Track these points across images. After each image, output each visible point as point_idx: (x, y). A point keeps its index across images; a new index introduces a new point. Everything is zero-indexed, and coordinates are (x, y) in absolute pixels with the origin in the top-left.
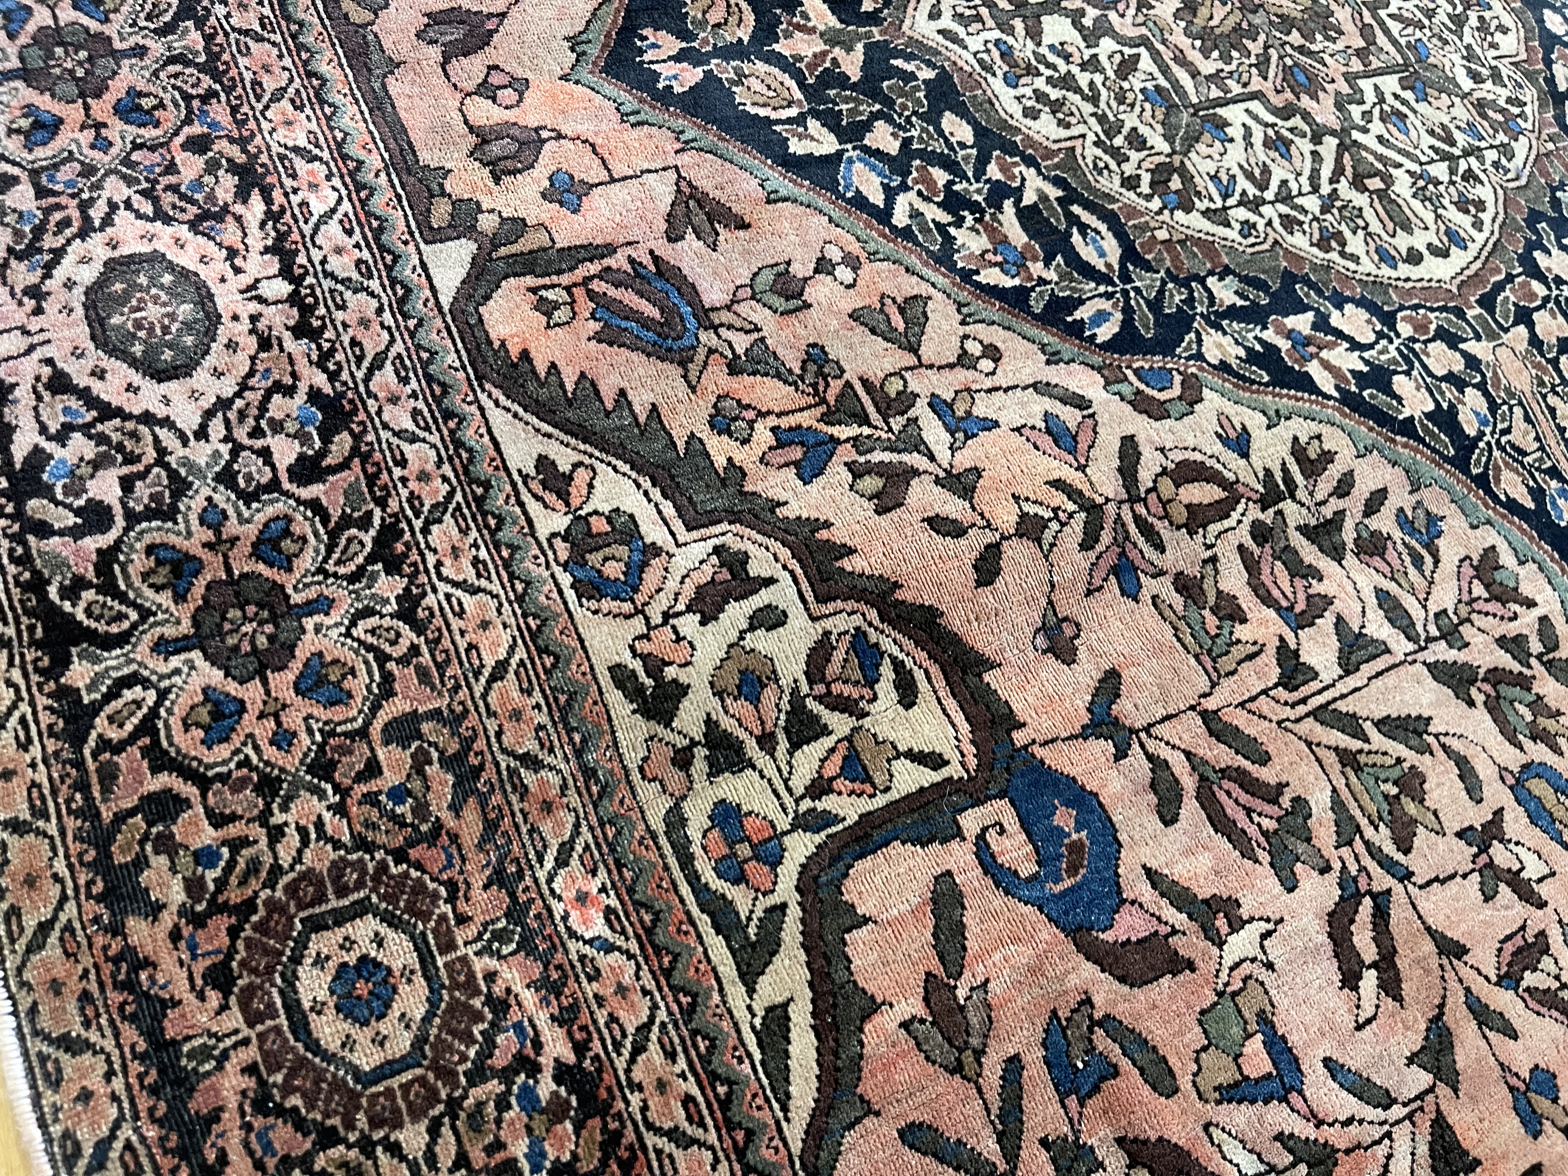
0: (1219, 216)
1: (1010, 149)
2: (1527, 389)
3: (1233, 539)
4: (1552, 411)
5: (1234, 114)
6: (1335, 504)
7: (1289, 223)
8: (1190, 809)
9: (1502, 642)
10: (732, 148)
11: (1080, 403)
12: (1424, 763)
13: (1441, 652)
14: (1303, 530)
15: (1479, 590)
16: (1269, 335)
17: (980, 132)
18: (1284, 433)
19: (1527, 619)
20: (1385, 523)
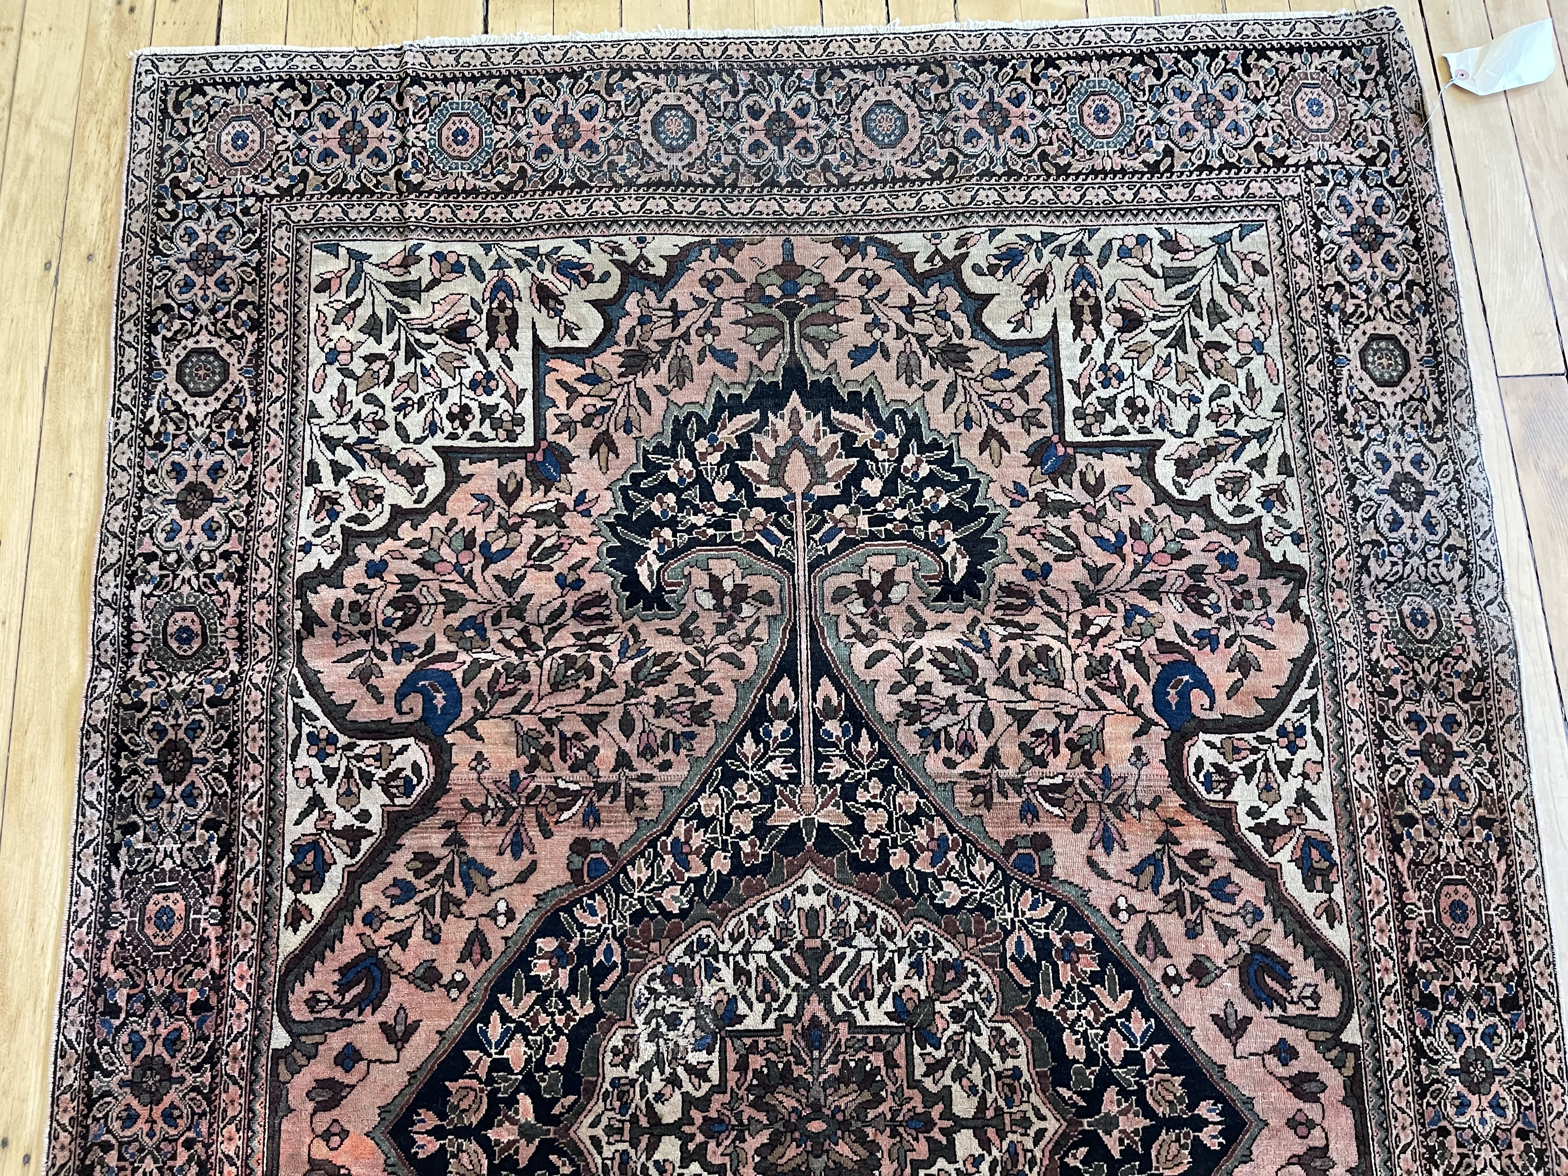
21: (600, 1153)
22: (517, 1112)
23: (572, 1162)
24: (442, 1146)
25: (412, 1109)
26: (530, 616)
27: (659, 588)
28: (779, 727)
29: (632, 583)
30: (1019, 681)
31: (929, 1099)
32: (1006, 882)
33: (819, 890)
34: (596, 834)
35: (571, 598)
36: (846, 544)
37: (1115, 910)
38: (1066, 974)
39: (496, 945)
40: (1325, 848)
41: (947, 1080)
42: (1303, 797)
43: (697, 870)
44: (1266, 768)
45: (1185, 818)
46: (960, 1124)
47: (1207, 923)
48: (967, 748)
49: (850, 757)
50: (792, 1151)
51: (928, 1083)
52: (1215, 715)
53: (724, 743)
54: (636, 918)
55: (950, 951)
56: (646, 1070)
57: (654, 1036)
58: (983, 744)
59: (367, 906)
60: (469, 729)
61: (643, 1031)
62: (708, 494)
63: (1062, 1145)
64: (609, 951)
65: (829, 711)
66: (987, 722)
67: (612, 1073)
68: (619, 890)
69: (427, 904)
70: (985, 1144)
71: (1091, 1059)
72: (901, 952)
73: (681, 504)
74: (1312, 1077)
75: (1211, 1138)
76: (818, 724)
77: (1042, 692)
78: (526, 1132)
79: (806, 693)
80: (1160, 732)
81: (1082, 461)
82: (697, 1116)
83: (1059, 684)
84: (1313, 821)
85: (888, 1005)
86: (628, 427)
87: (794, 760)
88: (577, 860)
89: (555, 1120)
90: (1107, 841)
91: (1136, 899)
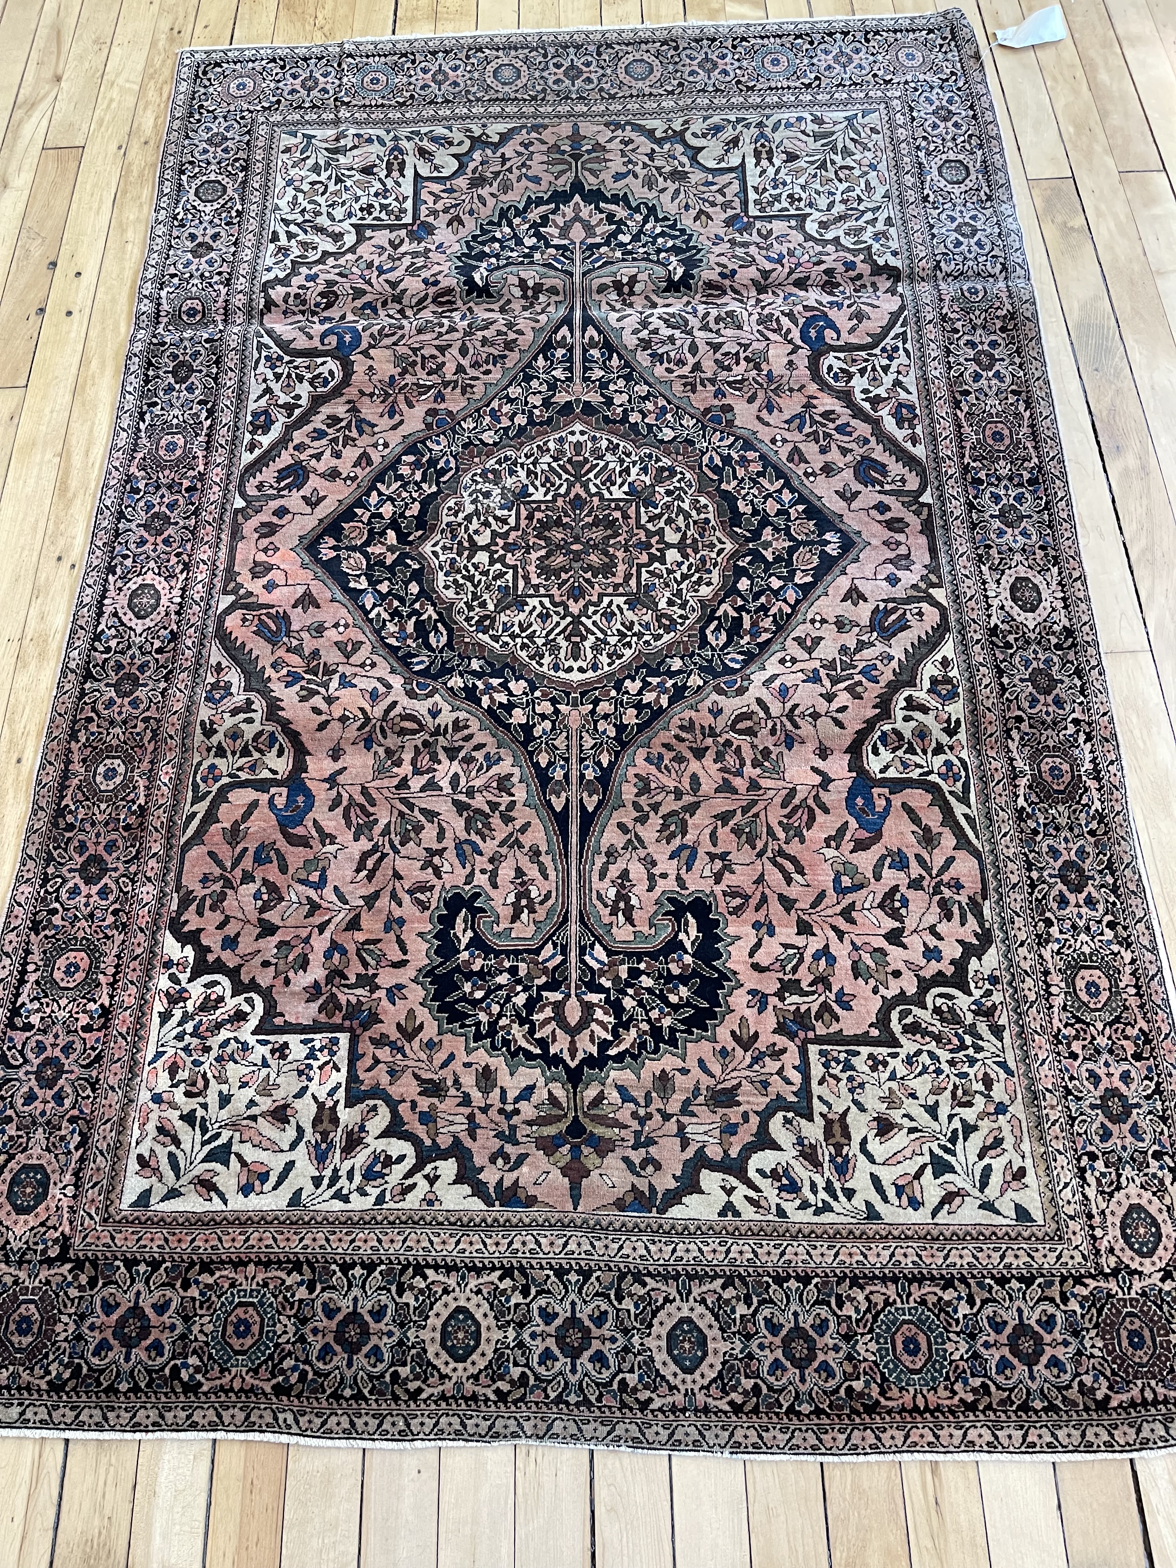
0: (495, 639)
1: (429, 598)
2: (575, 727)
3: (414, 742)
4: (582, 738)
5: (533, 602)
6: (461, 743)
7: (524, 646)
8: (340, 810)
9: (489, 802)
10: (329, 582)
11: (389, 686)
12: (428, 825)
13: (463, 798)
14: (445, 749)
15: (495, 785)
16: (480, 684)
17: (422, 591)
18: (455, 715)
19: (506, 799)
20: (479, 755)
21: (438, 559)
22: (386, 539)
23: (420, 563)
24: (338, 555)
25: (321, 536)
26: (405, 301)
27: (487, 284)
28: (560, 352)
29: (470, 282)
30: (715, 327)
31: (649, 534)
32: (704, 428)
33: (582, 433)
34: (442, 406)
35: (432, 290)
36: (605, 264)
37: (774, 441)
38: (741, 473)
39: (376, 458)
40: (911, 408)
41: (662, 524)
42: (897, 383)
43: (505, 422)
44: (874, 369)
45: (820, 394)
46: (669, 546)
47: (833, 446)
48: (681, 363)
49: (605, 367)
50: (561, 558)
51: (650, 526)
52: (840, 343)
53: (525, 361)
54: (465, 446)
55: (666, 462)
56: (468, 518)
57: (475, 502)
58: (691, 361)
59: (296, 442)
60: (365, 353)
61: (467, 499)
62: (519, 242)
63: (735, 555)
64: (447, 462)
65: (593, 344)
66: (693, 349)
67: (446, 520)
68: (455, 432)
69: (335, 440)
70: (686, 556)
71: (755, 512)
72: (634, 463)
73: (503, 248)
74: (901, 520)
75: (832, 550)
76: (585, 351)
77: (729, 332)
78: (391, 549)
79: (578, 334)
80: (805, 352)
81: (758, 224)
82: (501, 542)
83: (740, 327)
84: (903, 395)
85: (626, 488)
86: (471, 212)
87: (570, 369)
88: (429, 419)
89: (410, 543)
90: (770, 408)
91: (788, 436)
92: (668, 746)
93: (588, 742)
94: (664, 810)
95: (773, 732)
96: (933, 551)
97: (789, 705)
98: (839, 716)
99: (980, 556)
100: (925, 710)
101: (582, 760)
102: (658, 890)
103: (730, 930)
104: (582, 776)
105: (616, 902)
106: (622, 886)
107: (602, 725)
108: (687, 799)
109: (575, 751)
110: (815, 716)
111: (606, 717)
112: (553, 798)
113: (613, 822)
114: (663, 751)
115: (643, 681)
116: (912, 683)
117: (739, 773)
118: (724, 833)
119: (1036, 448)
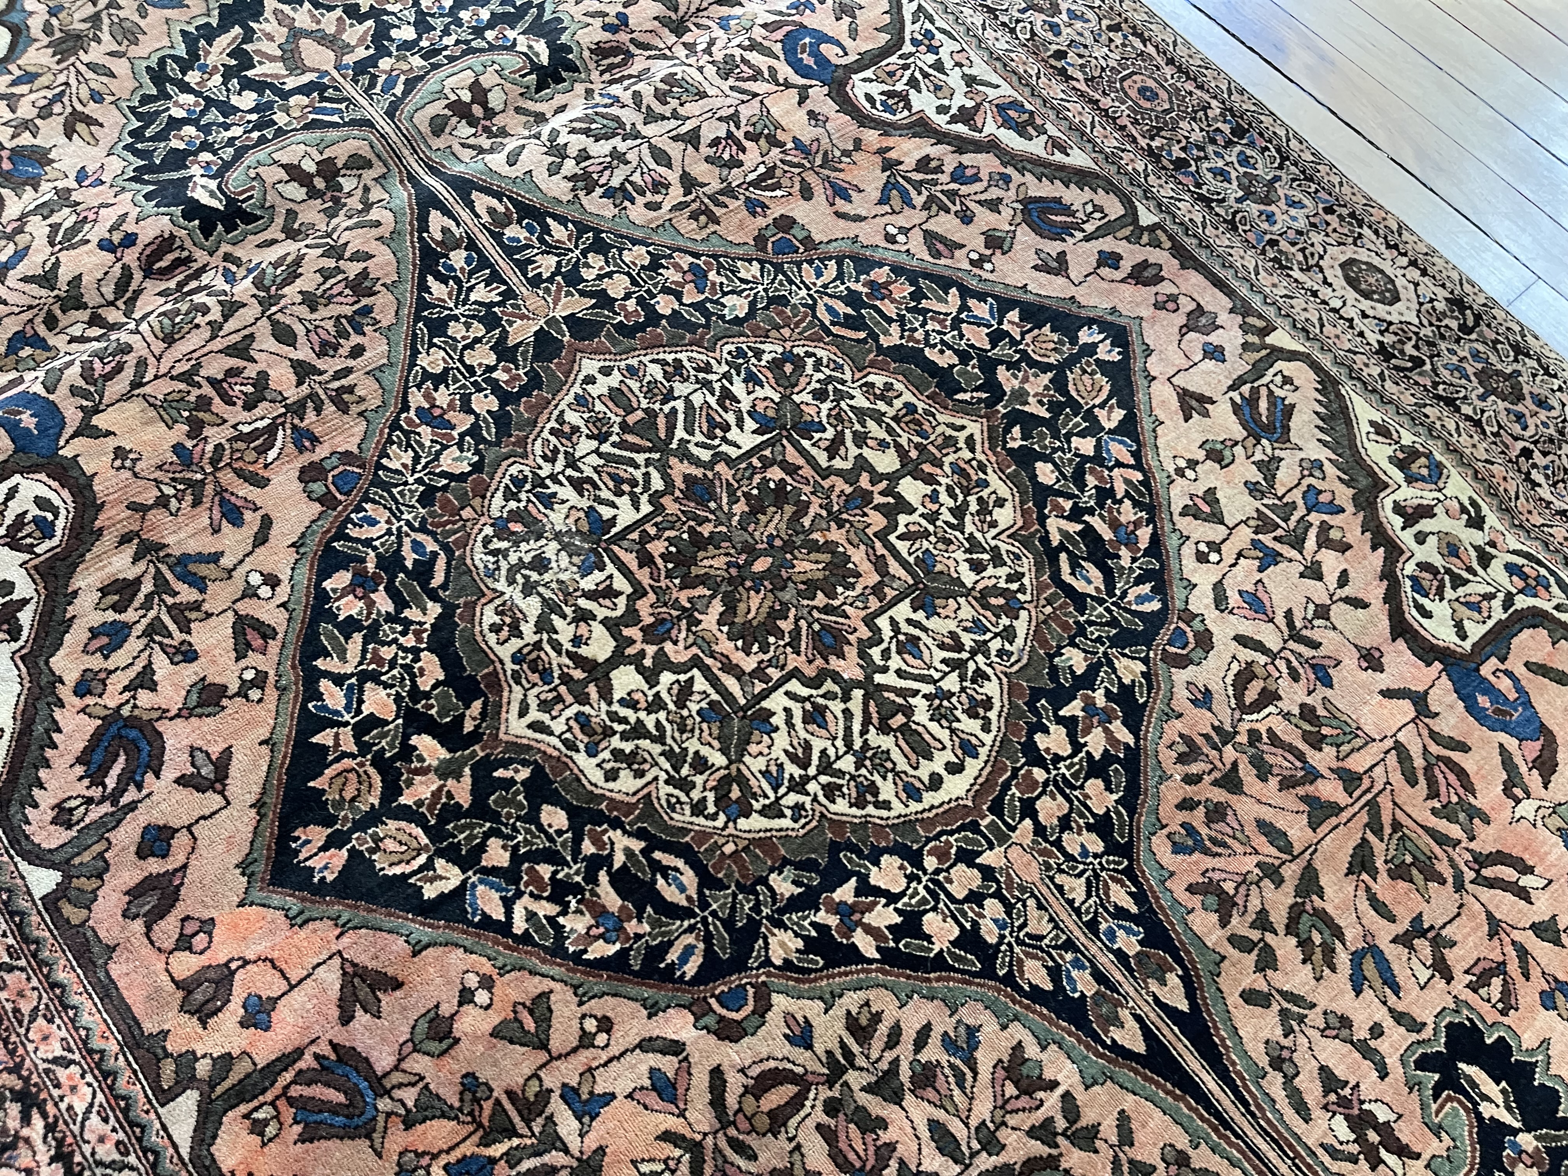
0: (773, 811)
1: (599, 818)
2: (1036, 877)
3: (810, 1123)
4: (1060, 888)
5: (777, 702)
6: (889, 1056)
7: (830, 792)
9: (1032, 1133)
10: (379, 917)
11: (675, 1048)
13: (983, 1163)
14: (868, 1089)
15: (1010, 1090)
16: (822, 917)
17: (573, 813)
18: (839, 1011)
19: (1052, 1101)
20: (933, 1052)
21: (551, 733)
22: (421, 759)
23: (525, 763)
24: (352, 852)
25: (284, 838)
26: (91, 298)
27: (231, 202)
28: (458, 258)
29: (193, 210)
30: (667, 111)
31: (850, 477)
32: (779, 268)
33: (606, 372)
34: (322, 452)
35: (131, 256)
36: (411, 85)
37: (890, 239)
38: (890, 309)
39: (274, 617)
40: (1015, 105)
41: (854, 451)
42: (971, 81)
43: (463, 422)
44: (926, 76)
45: (890, 142)
46: (894, 478)
47: (972, 205)
48: (660, 186)
49: (550, 249)
50: (755, 600)
51: (838, 463)
52: (852, 58)
53: (409, 299)
54: (427, 498)
55: (772, 350)
56: (543, 625)
57: (529, 589)
58: (673, 176)
59: (71, 677)
60: (86, 430)
61: (514, 593)
62: (227, 109)
63: (995, 438)
64: (417, 546)
65: (500, 221)
66: (661, 157)
67: (505, 652)
68: (387, 487)
69: (154, 629)
70: (930, 479)
71: (964, 357)
72: (726, 376)
73: (206, 129)
74: (1144, 265)
75: (1107, 353)
76: (497, 237)
77: (691, 108)
78: (447, 771)
79: (463, 214)
80: (818, 93)
82: (633, 632)
83: (702, 95)
84: (992, 93)
85: (750, 424)
86: (97, 98)
87: (495, 277)
88: (318, 488)
89: (475, 737)
90: (841, 192)
91: (900, 221)
92: (1187, 805)
93: (1077, 888)
94: (1279, 917)
95: (1295, 676)
96: (1219, 284)
97: (1280, 620)
98: (1346, 591)
99: (1274, 260)
100: (1426, 512)
101: (1092, 926)
102: (1392, 1062)
103: (1529, 1040)
104: (1120, 955)
105: (1360, 1139)
106: (1344, 1103)
107: (1072, 842)
108: (1291, 871)
109: (1069, 921)
110: (1322, 612)
111: (1065, 823)
112: (1116, 1034)
113: (1233, 999)
114: (1183, 816)
115: (1060, 720)
116: (1379, 485)
117: (1313, 775)
118: (1383, 886)
119: (1200, 87)
